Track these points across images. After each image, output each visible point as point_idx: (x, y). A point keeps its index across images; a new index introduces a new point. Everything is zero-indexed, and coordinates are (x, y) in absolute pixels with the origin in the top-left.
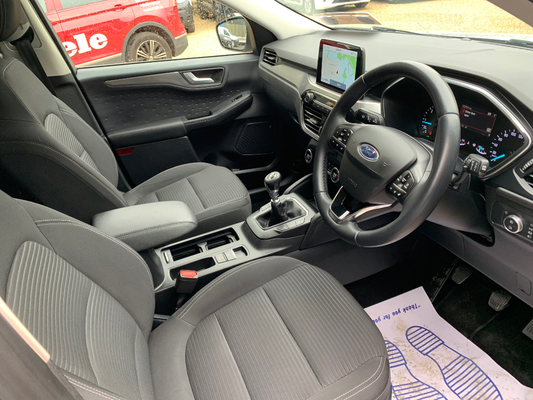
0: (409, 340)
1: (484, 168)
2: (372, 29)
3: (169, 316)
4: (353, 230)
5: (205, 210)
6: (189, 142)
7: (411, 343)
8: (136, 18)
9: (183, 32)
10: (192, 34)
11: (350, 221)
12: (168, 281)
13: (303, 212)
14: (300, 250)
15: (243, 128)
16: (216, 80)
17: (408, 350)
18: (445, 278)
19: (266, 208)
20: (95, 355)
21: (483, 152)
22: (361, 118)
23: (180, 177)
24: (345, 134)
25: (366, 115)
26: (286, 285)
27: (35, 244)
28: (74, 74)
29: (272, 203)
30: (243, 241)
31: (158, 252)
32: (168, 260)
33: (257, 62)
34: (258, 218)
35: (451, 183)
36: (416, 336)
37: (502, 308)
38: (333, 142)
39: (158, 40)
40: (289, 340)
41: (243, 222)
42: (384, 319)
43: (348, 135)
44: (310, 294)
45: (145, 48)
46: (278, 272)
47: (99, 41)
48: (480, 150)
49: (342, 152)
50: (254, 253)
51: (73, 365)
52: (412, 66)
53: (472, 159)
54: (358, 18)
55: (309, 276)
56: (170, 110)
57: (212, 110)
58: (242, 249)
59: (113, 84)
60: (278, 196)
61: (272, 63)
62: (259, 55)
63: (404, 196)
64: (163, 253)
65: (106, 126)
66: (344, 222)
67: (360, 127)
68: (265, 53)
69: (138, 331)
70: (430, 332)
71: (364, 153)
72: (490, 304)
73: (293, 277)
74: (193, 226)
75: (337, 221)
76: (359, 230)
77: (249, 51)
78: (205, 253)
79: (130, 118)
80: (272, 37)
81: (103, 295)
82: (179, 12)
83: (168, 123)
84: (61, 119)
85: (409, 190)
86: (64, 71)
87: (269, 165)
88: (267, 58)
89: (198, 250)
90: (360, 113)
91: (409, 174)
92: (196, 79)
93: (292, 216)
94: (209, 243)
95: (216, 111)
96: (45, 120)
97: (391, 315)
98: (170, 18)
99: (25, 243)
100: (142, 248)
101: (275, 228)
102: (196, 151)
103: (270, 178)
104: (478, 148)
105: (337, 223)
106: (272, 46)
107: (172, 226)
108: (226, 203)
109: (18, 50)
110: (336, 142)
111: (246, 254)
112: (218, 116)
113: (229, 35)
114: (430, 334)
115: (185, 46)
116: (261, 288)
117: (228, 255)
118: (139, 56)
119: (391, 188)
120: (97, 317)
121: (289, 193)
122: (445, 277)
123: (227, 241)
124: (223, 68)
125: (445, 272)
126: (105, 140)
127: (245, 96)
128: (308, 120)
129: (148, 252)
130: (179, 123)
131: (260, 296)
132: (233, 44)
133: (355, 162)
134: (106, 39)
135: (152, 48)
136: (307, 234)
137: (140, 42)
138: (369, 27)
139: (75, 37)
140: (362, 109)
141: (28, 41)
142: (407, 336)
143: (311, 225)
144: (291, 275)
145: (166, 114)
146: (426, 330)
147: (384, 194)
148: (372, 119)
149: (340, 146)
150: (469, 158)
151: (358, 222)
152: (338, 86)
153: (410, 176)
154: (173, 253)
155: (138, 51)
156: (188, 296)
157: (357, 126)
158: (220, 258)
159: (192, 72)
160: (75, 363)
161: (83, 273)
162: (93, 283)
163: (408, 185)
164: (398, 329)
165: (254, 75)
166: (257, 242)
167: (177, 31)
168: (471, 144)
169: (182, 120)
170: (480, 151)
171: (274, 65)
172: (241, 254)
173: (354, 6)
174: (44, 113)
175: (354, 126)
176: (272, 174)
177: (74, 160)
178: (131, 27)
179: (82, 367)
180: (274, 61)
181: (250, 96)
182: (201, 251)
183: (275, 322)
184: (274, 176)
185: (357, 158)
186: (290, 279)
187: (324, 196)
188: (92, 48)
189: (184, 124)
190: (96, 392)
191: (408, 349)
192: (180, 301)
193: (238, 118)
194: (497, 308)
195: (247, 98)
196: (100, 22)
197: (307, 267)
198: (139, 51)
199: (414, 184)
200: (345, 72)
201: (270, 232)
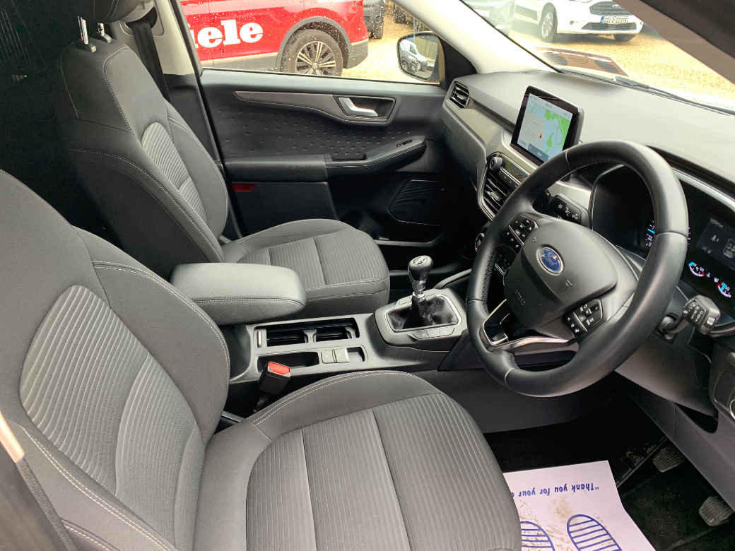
0: (569, 533)
1: (710, 321)
2: (615, 80)
3: (242, 419)
4: (506, 364)
5: (324, 286)
6: (328, 189)
7: (572, 538)
8: (305, 9)
9: (364, 37)
10: (378, 40)
11: (505, 350)
12: (253, 371)
13: (454, 319)
14: (439, 370)
15: (405, 184)
16: (381, 114)
17: (565, 548)
18: (645, 457)
19: (405, 302)
20: (126, 451)
21: (727, 293)
22: (556, 208)
23: (305, 235)
24: (526, 227)
25: (564, 204)
26: (406, 415)
27: (86, 290)
28: (198, 75)
29: (413, 297)
30: (364, 341)
31: (250, 330)
32: (260, 343)
33: (443, 99)
34: (391, 314)
35: (663, 330)
36: (581, 530)
37: (717, 523)
38: (508, 234)
39: (329, 43)
40: (389, 492)
41: (371, 314)
42: (541, 493)
43: (530, 229)
44: (434, 437)
45: (310, 51)
46: (399, 394)
47: (253, 32)
48: (723, 289)
49: (517, 250)
50: (373, 360)
51: (89, 459)
52: (637, 151)
53: (698, 303)
54: (596, 61)
55: (439, 411)
56: (312, 143)
57: (367, 154)
58: (360, 351)
59: (244, 96)
60: (424, 290)
61: (461, 104)
62: (447, 90)
63: (584, 334)
64: (256, 331)
65: (225, 149)
66: (497, 350)
67: (550, 221)
68: (455, 89)
69: (195, 429)
70: (604, 529)
71: (544, 260)
72: (701, 512)
73: (417, 407)
74: (298, 307)
75: (488, 346)
76: (514, 366)
77: (435, 82)
78: (311, 345)
79: (257, 145)
80: (469, 68)
81: (159, 373)
82: (365, 9)
83: (305, 160)
84: (167, 131)
85: (592, 328)
86: (186, 69)
87: (430, 240)
88: (456, 96)
89: (302, 339)
90: (557, 200)
91: (597, 305)
92: (354, 108)
93: (438, 320)
94: (319, 331)
95: (373, 155)
96: (145, 129)
97: (552, 490)
98: (350, 17)
99: (74, 287)
100: (226, 321)
101: (412, 333)
102: (335, 204)
103: (417, 263)
104: (721, 287)
105: (487, 348)
106: (467, 81)
107: (272, 302)
108: (355, 283)
109: (134, 34)
110: (511, 236)
111: (364, 360)
112: (374, 162)
113: (415, 53)
114: (604, 532)
115: (362, 56)
116: (370, 411)
117: (338, 355)
118: (299, 60)
119: (569, 319)
120: (142, 402)
121: (443, 288)
122: (645, 455)
123: (344, 336)
124: (394, 100)
125: (647, 449)
126: (219, 167)
127: (417, 142)
128: (489, 193)
129: (234, 328)
130: (320, 162)
131: (367, 421)
132: (419, 67)
133: (529, 269)
134: (262, 32)
135: (319, 52)
136: (452, 351)
137: (305, 42)
138: (612, 76)
139: (223, 23)
140: (561, 195)
141: (148, 25)
142: (568, 526)
143: (461, 341)
144: (416, 404)
145: (306, 148)
146: (599, 524)
147: (559, 323)
148: (572, 212)
149: (516, 242)
150: (694, 301)
151: (516, 354)
152: (539, 155)
153: (599, 309)
154: (268, 335)
155: (300, 53)
156: (273, 398)
157: (547, 219)
158: (327, 356)
159: (350, 98)
160: (93, 457)
161: (139, 339)
162: (149, 356)
163: (592, 320)
164: (559, 513)
165: (434, 116)
166: (382, 346)
167: (357, 35)
168: (712, 278)
169: (325, 159)
170: (724, 291)
171: (463, 107)
172: (357, 357)
173: (612, 37)
174: (146, 120)
175: (541, 217)
176: (422, 258)
177: (166, 189)
178: (297, 20)
179: (100, 465)
180: (464, 102)
181: (422, 143)
182: (306, 340)
183: (376, 462)
184: (424, 261)
185: (533, 265)
186: (413, 409)
187: (479, 306)
188: (242, 40)
189: (327, 165)
190: (102, 503)
191: (565, 546)
192: (261, 402)
193: (400, 170)
194: (711, 522)
195: (418, 145)
196: (259, 8)
197: (440, 397)
198: (302, 54)
199: (600, 321)
200: (550, 138)
201: (403, 336)
